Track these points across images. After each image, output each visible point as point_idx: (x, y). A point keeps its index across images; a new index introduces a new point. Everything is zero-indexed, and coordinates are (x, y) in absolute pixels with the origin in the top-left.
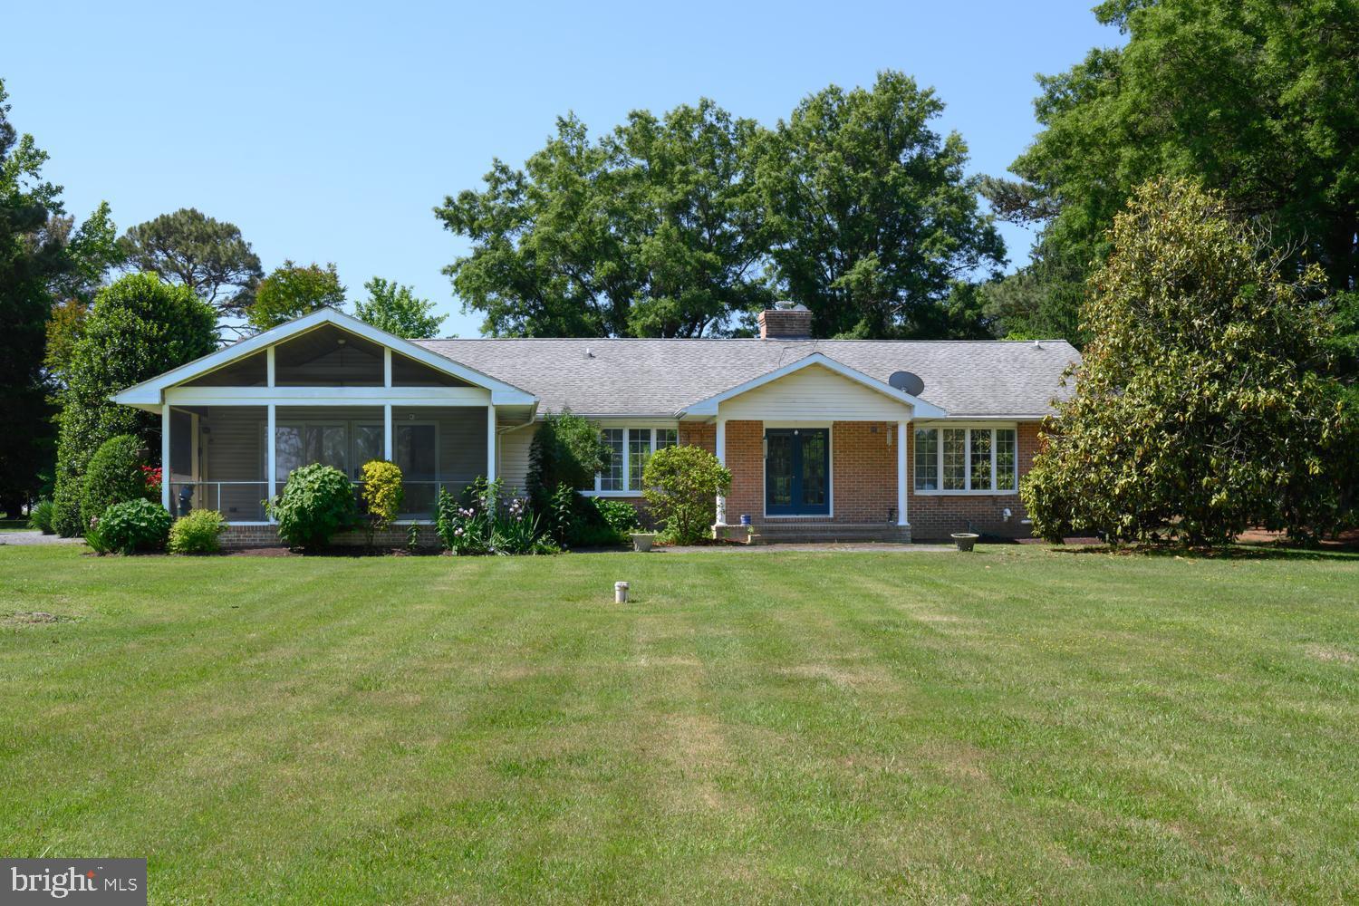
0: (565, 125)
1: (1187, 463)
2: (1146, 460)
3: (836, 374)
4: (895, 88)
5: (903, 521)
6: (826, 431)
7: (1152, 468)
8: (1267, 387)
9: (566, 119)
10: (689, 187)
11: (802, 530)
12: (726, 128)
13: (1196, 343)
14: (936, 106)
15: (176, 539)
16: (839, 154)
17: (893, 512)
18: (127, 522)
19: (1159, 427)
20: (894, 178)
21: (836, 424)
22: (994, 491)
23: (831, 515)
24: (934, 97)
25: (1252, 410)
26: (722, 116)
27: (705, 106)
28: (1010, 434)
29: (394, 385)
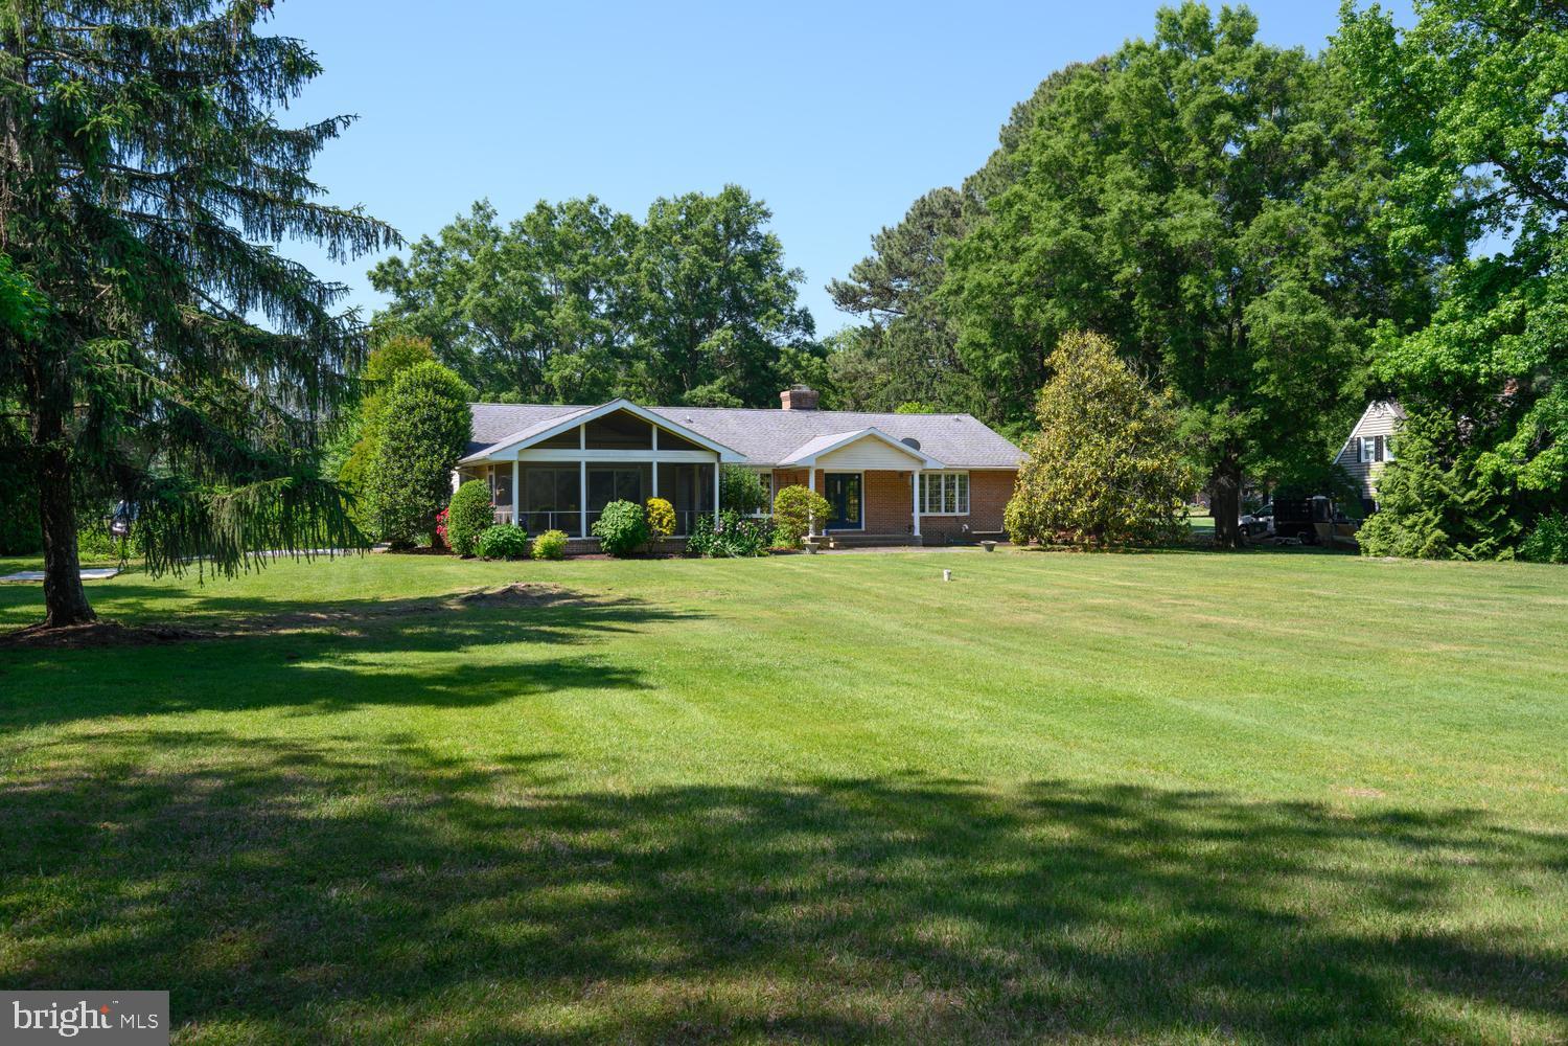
0: (480, 208)
1: (1113, 499)
2: (1093, 498)
3: (880, 440)
4: (734, 196)
5: (917, 533)
6: (859, 475)
7: (1096, 503)
8: (1152, 457)
9: (481, 203)
10: (589, 268)
11: (858, 539)
12: (606, 220)
13: (1110, 430)
14: (766, 214)
15: (538, 548)
16: (699, 248)
17: (911, 527)
18: (508, 539)
19: (1099, 479)
20: (740, 268)
21: (866, 472)
22: (957, 513)
23: (863, 529)
24: (764, 207)
25: (1146, 469)
26: (604, 211)
27: (592, 201)
28: (965, 477)
29: (659, 448)
